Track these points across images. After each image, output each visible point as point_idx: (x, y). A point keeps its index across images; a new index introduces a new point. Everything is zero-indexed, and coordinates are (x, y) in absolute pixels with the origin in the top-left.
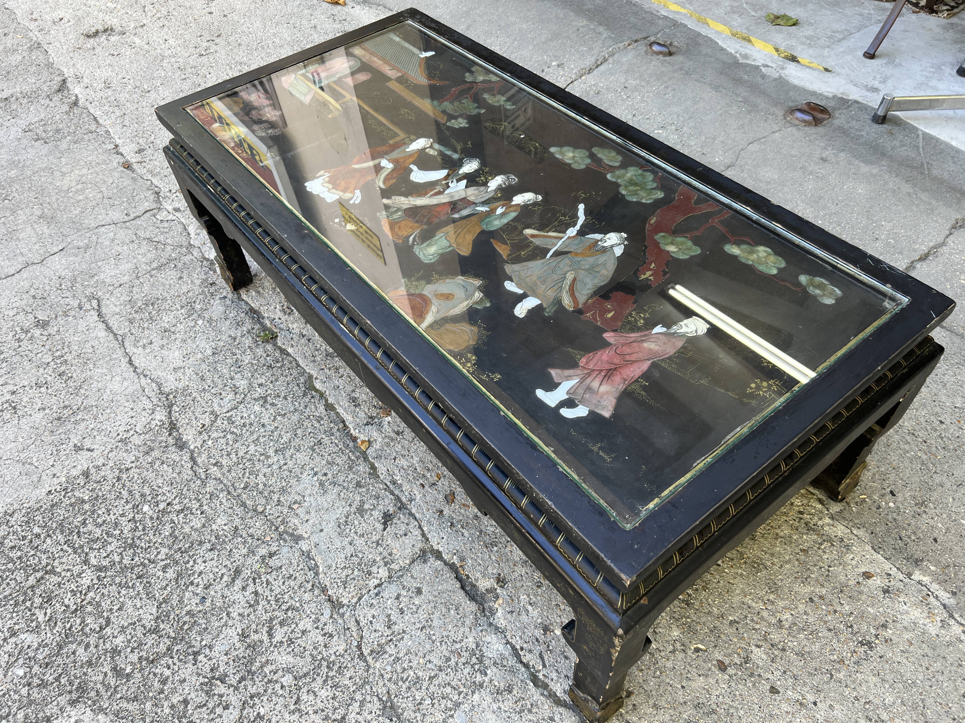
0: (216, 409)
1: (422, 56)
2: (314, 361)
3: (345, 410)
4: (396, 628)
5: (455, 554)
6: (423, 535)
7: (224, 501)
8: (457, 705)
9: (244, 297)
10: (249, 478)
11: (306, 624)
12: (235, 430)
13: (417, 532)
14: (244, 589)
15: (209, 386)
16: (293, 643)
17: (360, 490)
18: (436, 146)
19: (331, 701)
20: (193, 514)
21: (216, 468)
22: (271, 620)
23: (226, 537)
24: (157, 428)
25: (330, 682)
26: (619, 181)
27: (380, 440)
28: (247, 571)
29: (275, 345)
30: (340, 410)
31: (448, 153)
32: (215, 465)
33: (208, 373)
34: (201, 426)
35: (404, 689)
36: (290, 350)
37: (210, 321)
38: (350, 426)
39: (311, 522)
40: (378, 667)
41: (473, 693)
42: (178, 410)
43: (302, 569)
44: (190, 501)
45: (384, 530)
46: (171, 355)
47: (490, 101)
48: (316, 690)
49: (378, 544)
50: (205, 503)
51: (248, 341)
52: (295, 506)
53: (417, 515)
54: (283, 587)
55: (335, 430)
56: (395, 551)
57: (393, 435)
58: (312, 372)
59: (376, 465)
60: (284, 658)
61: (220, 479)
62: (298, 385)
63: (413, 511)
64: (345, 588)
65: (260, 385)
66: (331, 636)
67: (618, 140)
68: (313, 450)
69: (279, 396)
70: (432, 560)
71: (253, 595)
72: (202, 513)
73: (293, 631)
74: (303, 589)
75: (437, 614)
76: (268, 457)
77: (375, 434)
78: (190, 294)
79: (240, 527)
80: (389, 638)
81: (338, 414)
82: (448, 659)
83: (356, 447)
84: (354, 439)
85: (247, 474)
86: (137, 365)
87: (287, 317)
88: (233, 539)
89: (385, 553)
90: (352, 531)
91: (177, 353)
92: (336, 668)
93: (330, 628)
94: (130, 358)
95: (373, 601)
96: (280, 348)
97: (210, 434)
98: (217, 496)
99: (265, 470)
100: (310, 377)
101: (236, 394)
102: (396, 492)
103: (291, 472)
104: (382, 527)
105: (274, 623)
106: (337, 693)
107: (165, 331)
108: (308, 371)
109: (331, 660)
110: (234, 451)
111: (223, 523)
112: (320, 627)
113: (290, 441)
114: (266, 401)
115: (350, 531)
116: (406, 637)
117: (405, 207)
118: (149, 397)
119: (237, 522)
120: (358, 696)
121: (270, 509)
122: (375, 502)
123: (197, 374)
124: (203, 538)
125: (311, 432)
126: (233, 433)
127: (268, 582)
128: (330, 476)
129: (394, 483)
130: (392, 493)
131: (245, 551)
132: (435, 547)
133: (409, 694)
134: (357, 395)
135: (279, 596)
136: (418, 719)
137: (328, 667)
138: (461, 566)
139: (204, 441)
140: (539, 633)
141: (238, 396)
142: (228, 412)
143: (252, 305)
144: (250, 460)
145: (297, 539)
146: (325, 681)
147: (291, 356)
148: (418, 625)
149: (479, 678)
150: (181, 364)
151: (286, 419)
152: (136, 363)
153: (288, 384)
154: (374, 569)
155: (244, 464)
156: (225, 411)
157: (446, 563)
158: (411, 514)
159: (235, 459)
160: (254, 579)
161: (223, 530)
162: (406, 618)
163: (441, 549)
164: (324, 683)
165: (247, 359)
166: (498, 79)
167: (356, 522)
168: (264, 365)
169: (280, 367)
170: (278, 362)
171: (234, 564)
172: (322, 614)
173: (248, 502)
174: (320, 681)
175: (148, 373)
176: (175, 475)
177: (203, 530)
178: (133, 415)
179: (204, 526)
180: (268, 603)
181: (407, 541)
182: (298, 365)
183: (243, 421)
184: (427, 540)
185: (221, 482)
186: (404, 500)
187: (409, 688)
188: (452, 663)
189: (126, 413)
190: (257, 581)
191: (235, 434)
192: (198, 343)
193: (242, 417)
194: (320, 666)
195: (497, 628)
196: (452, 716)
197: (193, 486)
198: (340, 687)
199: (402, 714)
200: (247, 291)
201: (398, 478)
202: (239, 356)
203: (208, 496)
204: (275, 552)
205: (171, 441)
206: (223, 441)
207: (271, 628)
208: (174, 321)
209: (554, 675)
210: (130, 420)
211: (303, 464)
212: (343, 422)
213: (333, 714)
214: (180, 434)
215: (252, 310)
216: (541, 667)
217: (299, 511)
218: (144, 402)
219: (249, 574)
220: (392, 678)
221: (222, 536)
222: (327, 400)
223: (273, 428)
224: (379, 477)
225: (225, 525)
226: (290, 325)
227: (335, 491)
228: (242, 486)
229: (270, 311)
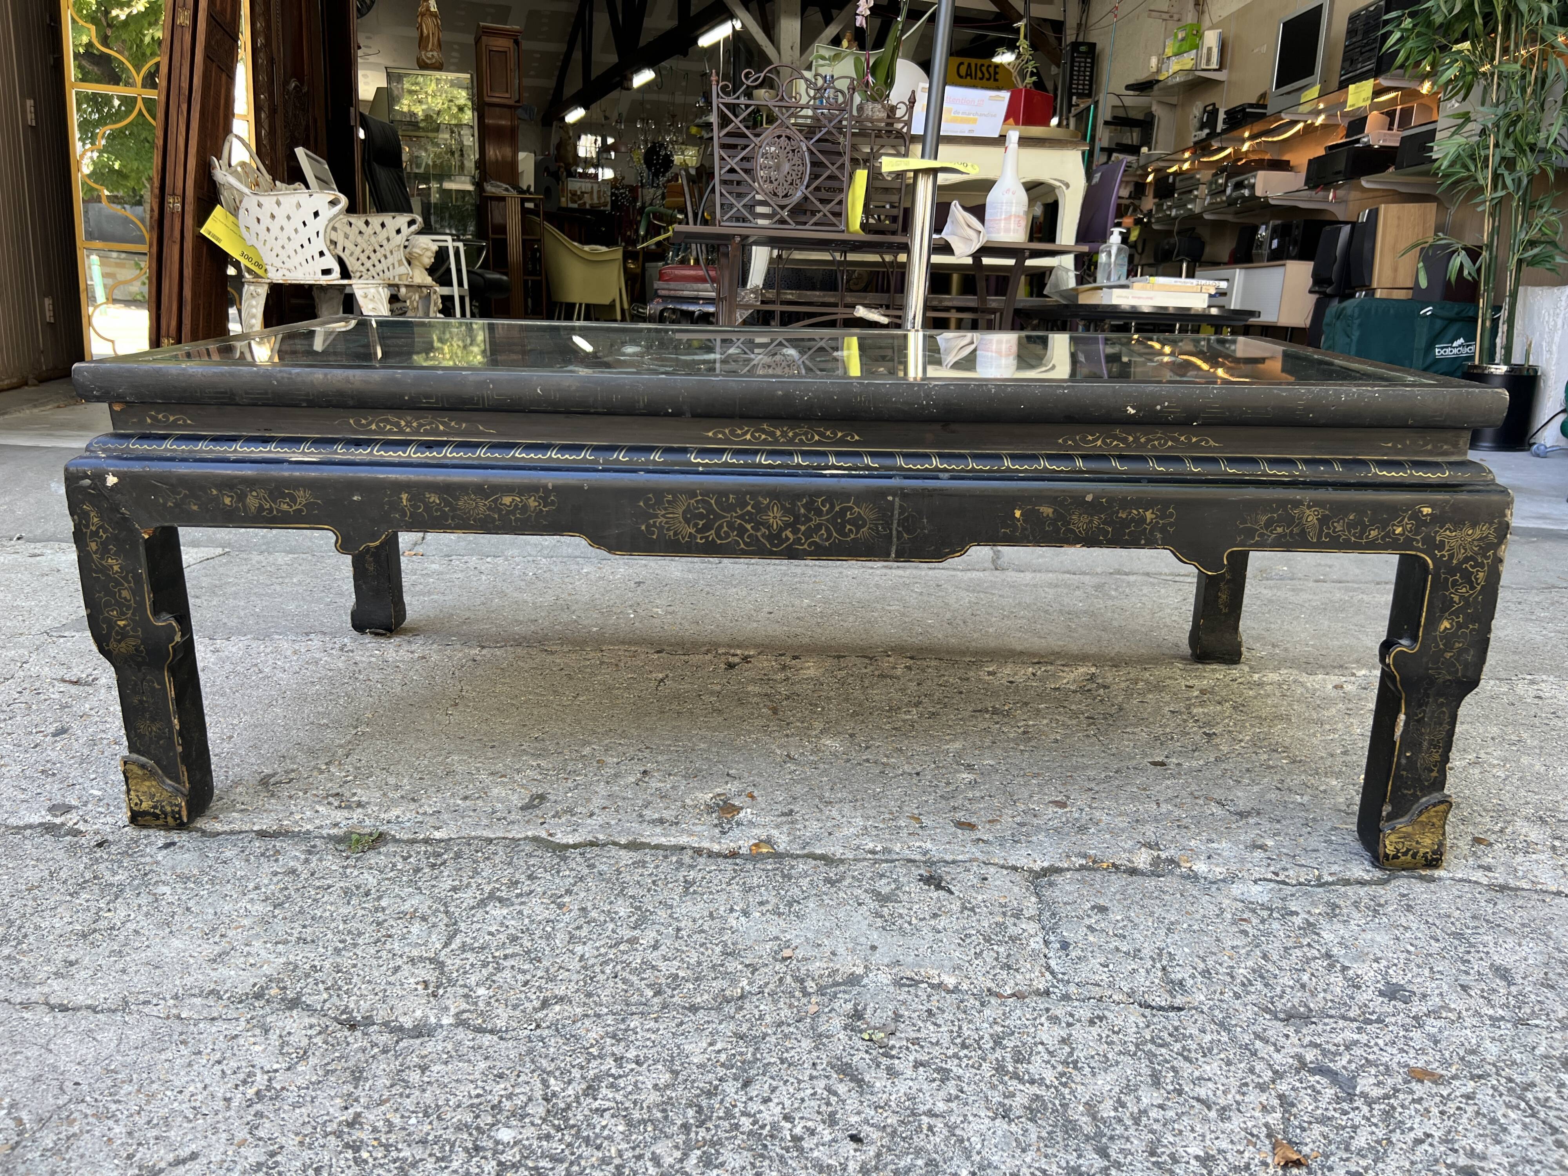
0: (415, 953)
2: (513, 822)
3: (665, 836)
4: (1146, 952)
5: (1068, 856)
6: (1003, 867)
7: (652, 1024)
8: (1328, 956)
9: (218, 827)
10: (643, 979)
11: (1050, 1034)
12: (509, 951)
13: (992, 870)
14: (892, 1073)
15: (343, 941)
16: (1075, 1063)
17: (845, 883)
19: (1232, 1068)
20: (620, 1076)
21: (557, 1008)
22: (1000, 1069)
23: (741, 1054)
24: (318, 1040)
25: (1193, 1055)
27: (775, 833)
28: (855, 1059)
29: (396, 841)
30: (654, 841)
32: (545, 1004)
33: (309, 930)
34: (420, 987)
35: (1265, 991)
36: (437, 835)
37: (184, 879)
38: (706, 844)
39: (841, 950)
40: (1202, 998)
41: (1318, 934)
42: (325, 996)
43: (929, 996)
44: (582, 1068)
45: (952, 893)
46: (165, 950)
48: (1197, 1074)
49: (972, 909)
50: (619, 1050)
51: (331, 862)
52: (787, 953)
53: (960, 857)
54: (944, 1029)
55: (687, 860)
56: (1002, 901)
57: (784, 819)
58: (530, 834)
59: (818, 851)
60: (1100, 1082)
61: (587, 1016)
62: (530, 855)
63: (949, 858)
64: (1017, 970)
65: (454, 889)
66: (1101, 1019)
68: (695, 892)
69: (517, 882)
70: (1057, 878)
71: (921, 1069)
72: (638, 1063)
73: (1051, 1053)
74: (974, 1012)
75: (1158, 911)
76: (633, 941)
77: (755, 831)
78: (63, 875)
79: (744, 1028)
80: (1158, 965)
81: (657, 847)
82: (1245, 933)
83: (754, 857)
84: (734, 855)
85: (634, 979)
86: (89, 1002)
87: (360, 810)
88: (758, 1049)
89: (997, 909)
90: (914, 921)
91: (176, 943)
92: (1169, 1039)
93: (1084, 1013)
94: (47, 1004)
95: (1073, 954)
96: (413, 842)
97: (461, 982)
98: (626, 1030)
99: (655, 953)
100: (536, 839)
101: (424, 919)
102: (895, 857)
103: (703, 931)
104: (942, 893)
105: (1011, 1069)
106: (1222, 1056)
107: (84, 936)
108: (519, 836)
109: (1148, 1037)
110: (552, 970)
111: (705, 1045)
112: (1071, 1020)
113: (639, 908)
114: (501, 900)
115: (910, 923)
116: (1171, 950)
118: (213, 1019)
119: (728, 1028)
120: (1246, 1038)
121: (750, 984)
122: (884, 881)
123: (286, 942)
124: (701, 1085)
125: (654, 882)
126: (506, 957)
127: (915, 1041)
128: (774, 901)
129: (873, 852)
130: (892, 861)
131: (807, 1044)
132: (1037, 867)
133: (1279, 989)
134: (656, 816)
135: (958, 1041)
136: (1329, 997)
137: (1161, 1046)
138: (1094, 862)
139: (466, 996)
140: (1258, 854)
141: (432, 920)
142: (446, 945)
143: (256, 828)
144: (606, 963)
145: (853, 980)
146: (1186, 1059)
147: (450, 839)
148: (1162, 932)
149: (1298, 921)
150: (217, 949)
151: (582, 894)
152: (81, 999)
153: (510, 864)
154: (1012, 931)
155: (603, 972)
156: (439, 946)
157: (1077, 870)
158: (954, 862)
159: (575, 977)
160: (886, 1055)
161: (719, 1052)
162: (1137, 936)
163: (1046, 864)
164: (1191, 1062)
165: (370, 880)
167: (904, 911)
168: (417, 870)
169: (458, 856)
170: (440, 855)
171: (819, 1067)
172: (1047, 1010)
173: (699, 1000)
174: (1180, 1063)
175: (142, 997)
176: (483, 1065)
177: (680, 1078)
178: (218, 1056)
179: (676, 1073)
180: (960, 1059)
181: (998, 883)
182: (490, 841)
183: (503, 937)
184: (1015, 868)
185: (598, 1016)
186: (918, 857)
187: (1266, 985)
188: (1251, 932)
189: (190, 1065)
190: (893, 1053)
191: (513, 955)
192: (211, 911)
193: (490, 934)
194: (1151, 1055)
195: (1224, 881)
196: (1345, 968)
197: (552, 1050)
198: (1210, 1050)
199: (1311, 1010)
200: (216, 818)
201: (871, 846)
202: (342, 884)
203: (609, 1041)
204: (856, 1010)
205: (385, 1038)
206: (507, 974)
207: (1016, 1076)
208: (89, 916)
209: (1335, 868)
210: (217, 1068)
211: (706, 913)
212: (683, 848)
213: (1259, 1076)
214: (386, 1024)
215: (262, 834)
216: (1317, 872)
217: (800, 952)
218: (214, 1029)
219: (867, 1056)
220: (1235, 993)
221: (730, 1060)
222: (615, 844)
223: (575, 913)
224: (842, 861)
225: (711, 1044)
226: (382, 816)
227: (812, 905)
228: (649, 993)
229: (310, 820)
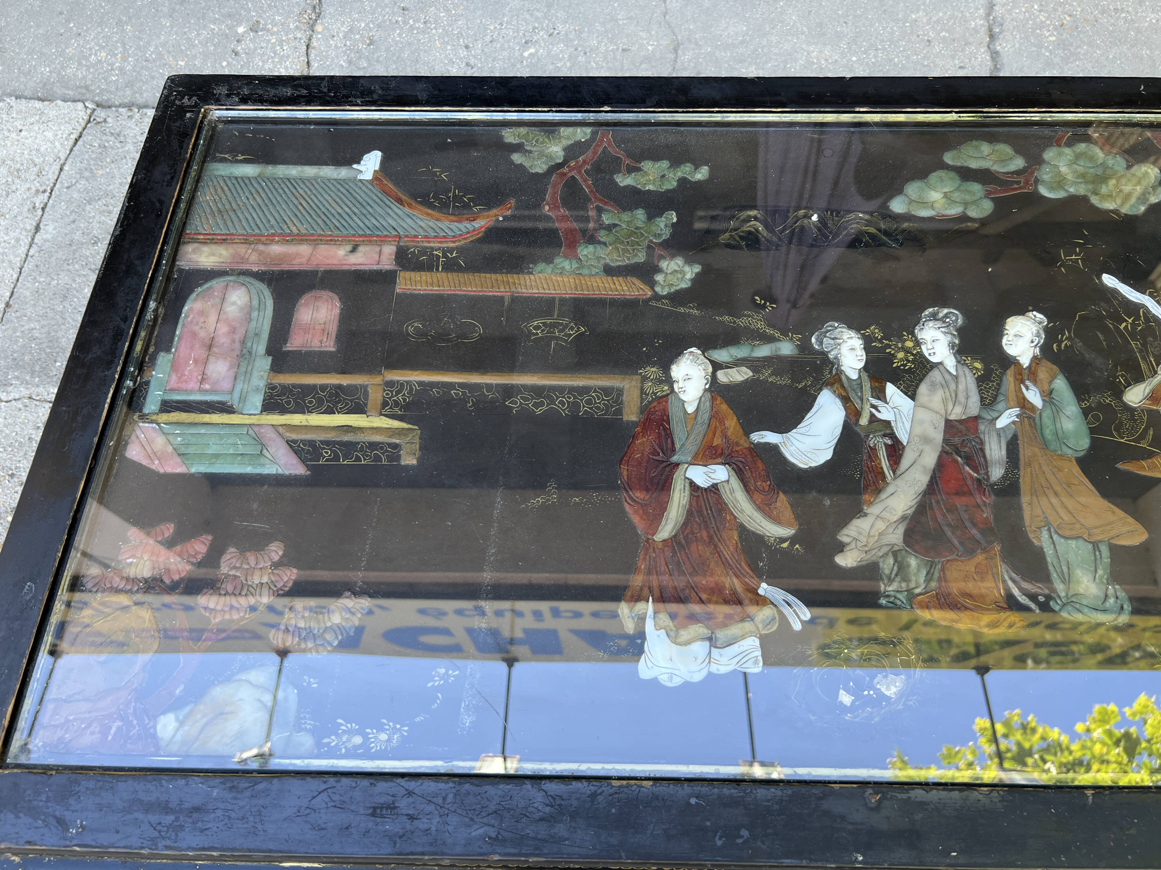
1: (368, 175)
18: (722, 355)
26: (1072, 190)
31: (764, 351)
47: (651, 187)
67: (966, 117)
117: (896, 537)
166: (588, 130)
